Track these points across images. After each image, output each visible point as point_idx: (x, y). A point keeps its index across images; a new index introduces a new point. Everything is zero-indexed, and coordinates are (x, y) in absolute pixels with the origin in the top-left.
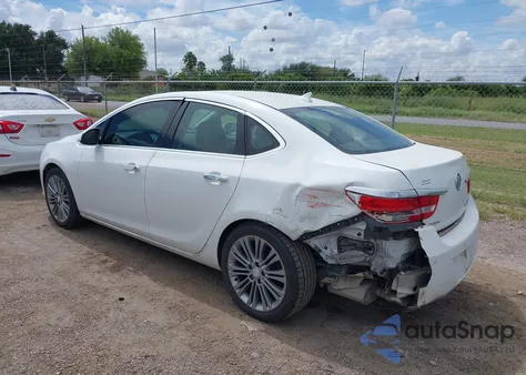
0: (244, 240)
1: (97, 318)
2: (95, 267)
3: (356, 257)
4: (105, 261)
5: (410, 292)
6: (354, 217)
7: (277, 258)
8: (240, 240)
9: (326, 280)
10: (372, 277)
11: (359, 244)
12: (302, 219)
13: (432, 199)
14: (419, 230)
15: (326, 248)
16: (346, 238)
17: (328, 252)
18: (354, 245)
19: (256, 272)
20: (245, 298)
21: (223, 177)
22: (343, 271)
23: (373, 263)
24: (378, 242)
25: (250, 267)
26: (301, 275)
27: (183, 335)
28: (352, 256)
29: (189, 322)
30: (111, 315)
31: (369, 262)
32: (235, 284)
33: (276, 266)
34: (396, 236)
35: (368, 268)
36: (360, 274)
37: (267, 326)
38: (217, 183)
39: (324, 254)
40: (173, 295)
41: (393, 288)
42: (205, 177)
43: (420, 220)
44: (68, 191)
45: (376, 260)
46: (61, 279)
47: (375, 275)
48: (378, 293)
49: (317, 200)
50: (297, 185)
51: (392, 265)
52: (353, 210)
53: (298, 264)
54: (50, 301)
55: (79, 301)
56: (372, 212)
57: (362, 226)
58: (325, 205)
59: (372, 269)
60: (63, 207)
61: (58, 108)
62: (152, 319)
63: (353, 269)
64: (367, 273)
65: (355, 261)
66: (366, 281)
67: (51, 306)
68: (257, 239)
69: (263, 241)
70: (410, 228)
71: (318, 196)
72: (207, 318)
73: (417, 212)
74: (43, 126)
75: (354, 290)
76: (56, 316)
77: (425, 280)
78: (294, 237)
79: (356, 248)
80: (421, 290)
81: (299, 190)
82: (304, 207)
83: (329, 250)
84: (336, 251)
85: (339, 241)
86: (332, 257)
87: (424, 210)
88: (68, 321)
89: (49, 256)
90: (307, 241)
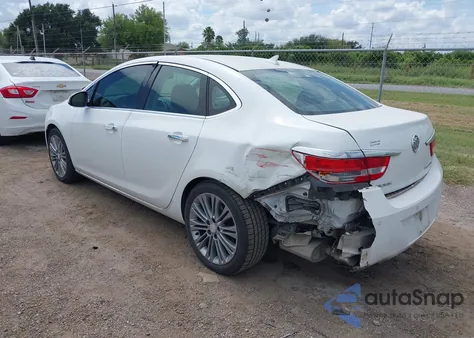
0: (203, 197)
1: (69, 264)
2: (81, 218)
3: (304, 216)
4: (91, 213)
5: (356, 253)
6: (300, 177)
7: (230, 215)
8: (199, 197)
9: (278, 237)
10: (320, 236)
11: (306, 204)
12: (252, 179)
13: (383, 161)
14: (363, 191)
15: (276, 207)
16: (293, 198)
17: (277, 210)
18: (301, 204)
19: (213, 227)
20: (204, 252)
21: (184, 136)
22: (292, 229)
23: (320, 222)
24: (324, 202)
25: (208, 222)
26: (250, 232)
27: (141, 284)
28: (302, 215)
29: (150, 272)
30: (82, 262)
31: (316, 221)
32: (196, 237)
33: (229, 223)
34: (342, 196)
35: (315, 227)
36: (308, 233)
37: (222, 279)
38: (179, 143)
39: (274, 212)
40: (143, 246)
41: (339, 247)
42: (170, 136)
43: (366, 181)
44: (65, 149)
45: (323, 219)
46: (47, 228)
47: (323, 234)
48: (328, 251)
49: (266, 160)
50: (248, 145)
51: (338, 225)
52: (299, 170)
53: (248, 222)
54: (32, 247)
55: (58, 248)
56: (317, 172)
57: (307, 186)
58: (275, 165)
59: (319, 228)
60: (63, 163)
61: (72, 76)
62: (118, 267)
63: (302, 228)
64: (315, 232)
65: (302, 220)
66: (313, 239)
67: (31, 251)
68: (213, 196)
69: (218, 199)
70: (355, 188)
71: (266, 155)
72: (168, 268)
73: (364, 173)
74: (55, 91)
75: (303, 248)
76: (33, 260)
77: (369, 241)
78: (245, 195)
79: (304, 208)
80: (364, 251)
81: (249, 149)
82: (254, 167)
83: (278, 208)
84: (284, 210)
85: (287, 200)
86: (281, 215)
87: (371, 171)
88: (42, 266)
89: (44, 206)
90: (258, 200)
